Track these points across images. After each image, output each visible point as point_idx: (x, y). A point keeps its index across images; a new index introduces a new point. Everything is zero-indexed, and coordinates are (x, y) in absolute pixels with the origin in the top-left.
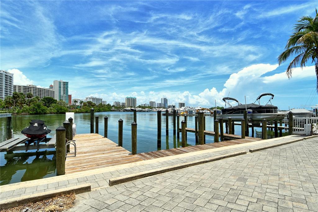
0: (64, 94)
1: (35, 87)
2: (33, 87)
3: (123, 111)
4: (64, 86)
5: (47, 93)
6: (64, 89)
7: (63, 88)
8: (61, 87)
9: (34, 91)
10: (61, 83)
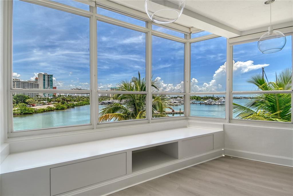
0: (49, 86)
1: (18, 81)
2: (16, 81)
3: (101, 104)
4: (49, 79)
5: (31, 86)
6: (49, 82)
7: (47, 81)
8: (46, 80)
9: (17, 84)
10: (46, 76)
